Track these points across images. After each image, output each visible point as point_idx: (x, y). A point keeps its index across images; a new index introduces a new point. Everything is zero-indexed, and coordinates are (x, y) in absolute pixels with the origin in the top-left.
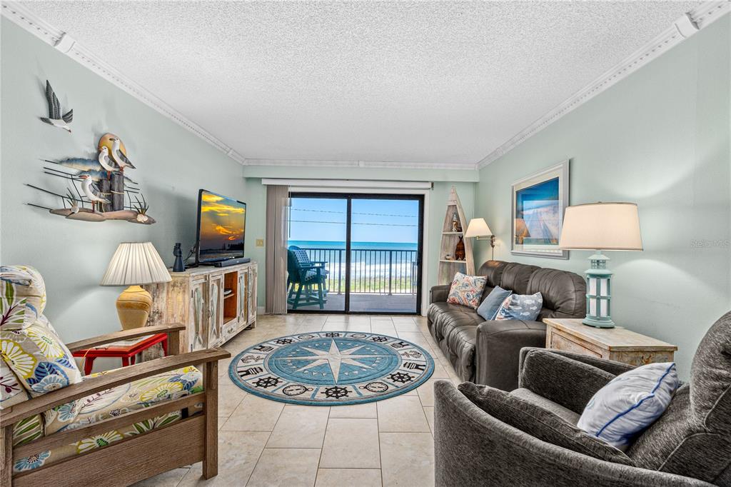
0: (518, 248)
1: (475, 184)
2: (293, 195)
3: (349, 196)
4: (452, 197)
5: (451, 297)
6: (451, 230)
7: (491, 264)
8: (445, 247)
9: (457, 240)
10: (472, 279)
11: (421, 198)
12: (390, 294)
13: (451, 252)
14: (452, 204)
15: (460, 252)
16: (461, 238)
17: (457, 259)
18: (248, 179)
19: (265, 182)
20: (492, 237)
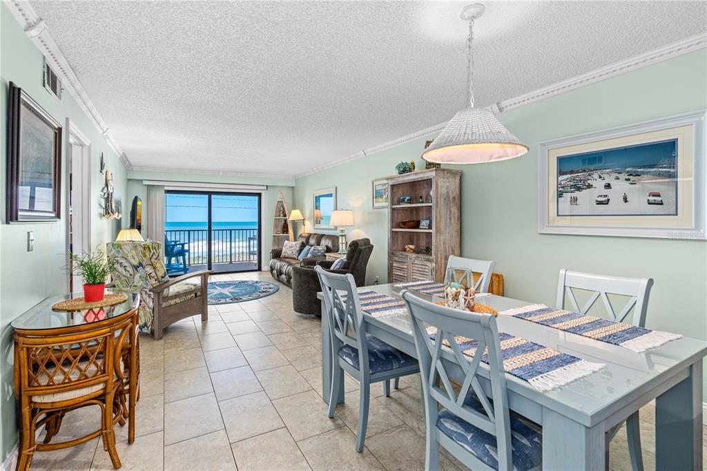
0: (317, 226)
1: (293, 187)
2: (168, 192)
3: (210, 194)
4: (280, 196)
5: (283, 254)
6: (280, 216)
7: (303, 235)
8: (276, 226)
9: (283, 222)
10: (294, 243)
11: (259, 195)
12: (231, 262)
13: (280, 229)
14: (280, 200)
15: (285, 229)
16: (286, 221)
17: (283, 233)
18: (129, 180)
19: (145, 183)
20: (304, 220)
